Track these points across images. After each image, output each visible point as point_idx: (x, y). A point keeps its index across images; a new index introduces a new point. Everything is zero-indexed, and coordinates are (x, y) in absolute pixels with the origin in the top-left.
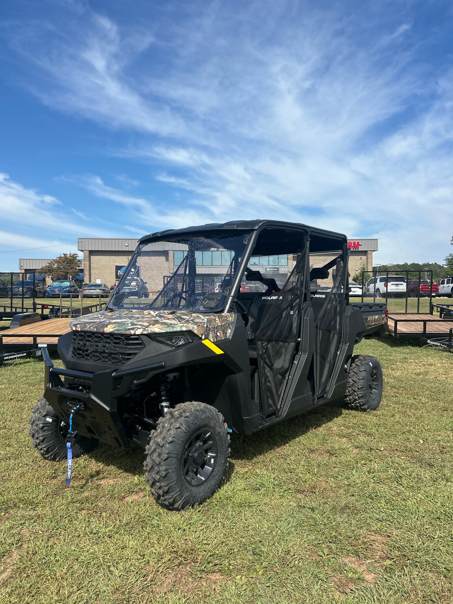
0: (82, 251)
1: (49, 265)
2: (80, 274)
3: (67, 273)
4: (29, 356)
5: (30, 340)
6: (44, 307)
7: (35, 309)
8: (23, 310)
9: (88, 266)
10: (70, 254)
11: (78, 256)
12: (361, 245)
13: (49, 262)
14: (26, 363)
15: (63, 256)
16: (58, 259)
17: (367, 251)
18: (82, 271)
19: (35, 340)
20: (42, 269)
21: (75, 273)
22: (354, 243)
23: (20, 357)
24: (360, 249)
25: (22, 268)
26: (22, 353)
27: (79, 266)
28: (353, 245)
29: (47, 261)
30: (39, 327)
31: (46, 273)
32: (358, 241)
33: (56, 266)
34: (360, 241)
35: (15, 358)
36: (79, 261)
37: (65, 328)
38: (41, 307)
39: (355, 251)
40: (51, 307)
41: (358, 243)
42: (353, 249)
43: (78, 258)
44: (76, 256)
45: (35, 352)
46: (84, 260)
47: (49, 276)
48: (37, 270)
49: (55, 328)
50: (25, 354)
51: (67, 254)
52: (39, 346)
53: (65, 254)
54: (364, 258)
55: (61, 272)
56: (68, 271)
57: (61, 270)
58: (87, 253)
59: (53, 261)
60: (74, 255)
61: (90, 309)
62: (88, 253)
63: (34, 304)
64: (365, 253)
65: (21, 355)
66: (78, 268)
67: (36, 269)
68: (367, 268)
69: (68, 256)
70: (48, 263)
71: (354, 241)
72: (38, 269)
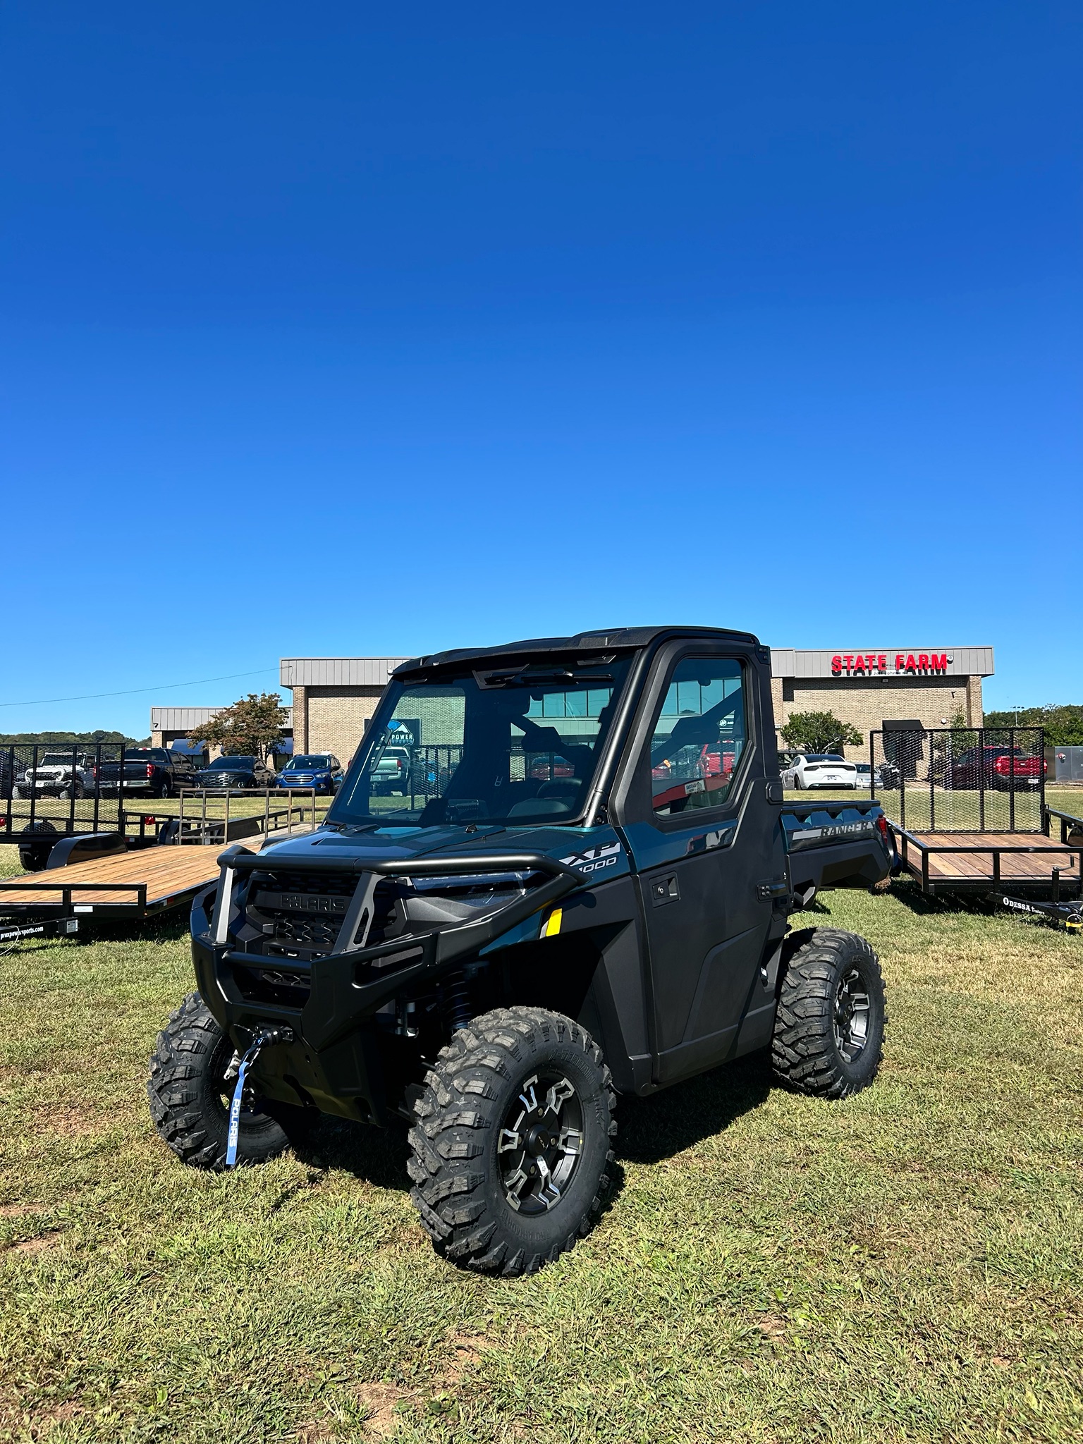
0: (290, 687)
1: (216, 722)
2: (286, 739)
3: (255, 738)
4: (49, 933)
5: (55, 897)
6: (145, 819)
7: (122, 823)
8: (95, 827)
9: (303, 723)
10: (264, 695)
11: (281, 700)
12: (950, 662)
13: (217, 713)
14: (43, 948)
15: (247, 699)
16: (235, 707)
17: (968, 676)
18: (289, 733)
19: (67, 897)
20: (200, 731)
21: (273, 738)
22: (935, 657)
23: (29, 936)
24: (950, 671)
25: (157, 729)
26: (34, 927)
27: (282, 723)
28: (930, 663)
29: (212, 712)
30: (110, 866)
31: (208, 738)
32: (943, 652)
33: (231, 722)
34: (947, 652)
35: (14, 938)
36: (283, 710)
37: (163, 868)
38: (138, 819)
39: (935, 676)
40: (166, 820)
41: (944, 657)
42: (932, 671)
43: (280, 705)
44: (277, 700)
45: (63, 925)
46: (295, 708)
47: (215, 745)
48: (188, 733)
49: (139, 868)
50: (41, 929)
51: (256, 696)
52: (77, 909)
53: (252, 694)
54: (961, 691)
55: (241, 736)
56: (256, 734)
57: (241, 733)
58: (301, 693)
59: (224, 711)
60: (272, 697)
61: (259, 823)
62: (303, 691)
63: (122, 814)
64: (962, 681)
65: (32, 930)
66: (280, 727)
67: (187, 731)
68: (969, 717)
69: (259, 700)
70: (213, 716)
71: (935, 653)
72: (191, 731)
